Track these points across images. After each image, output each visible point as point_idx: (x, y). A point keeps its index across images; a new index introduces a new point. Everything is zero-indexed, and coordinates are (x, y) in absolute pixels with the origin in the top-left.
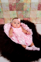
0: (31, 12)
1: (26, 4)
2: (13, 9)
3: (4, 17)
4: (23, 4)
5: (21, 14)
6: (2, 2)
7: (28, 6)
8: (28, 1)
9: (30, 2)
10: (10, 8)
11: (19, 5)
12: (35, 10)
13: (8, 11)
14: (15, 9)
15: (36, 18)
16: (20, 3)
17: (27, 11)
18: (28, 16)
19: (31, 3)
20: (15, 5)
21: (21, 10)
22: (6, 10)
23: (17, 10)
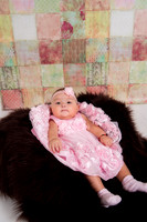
1: (95, 41)
2: (50, 59)
4: (83, 43)
5: (78, 73)
8: (99, 33)
9: (105, 35)
10: (41, 56)
11: (70, 45)
12: (124, 60)
13: (34, 64)
14: (57, 58)
15: (130, 85)
16: (73, 40)
17: (97, 64)
18: (100, 80)
19: (109, 39)
20: (58, 47)
21: (78, 62)
22: (28, 63)
23: (66, 62)
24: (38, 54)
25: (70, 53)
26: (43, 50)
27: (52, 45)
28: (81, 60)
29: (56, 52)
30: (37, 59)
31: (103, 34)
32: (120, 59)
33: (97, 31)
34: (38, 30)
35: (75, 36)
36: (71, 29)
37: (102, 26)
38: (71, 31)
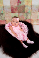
0: (32, 13)
1: (27, 6)
2: (14, 11)
4: (24, 7)
5: (22, 16)
6: (4, 5)
7: (29, 8)
8: (29, 4)
9: (31, 4)
11: (20, 7)
12: (36, 12)
13: (9, 13)
14: (16, 11)
15: (38, 19)
16: (21, 6)
17: (28, 13)
19: (32, 6)
21: (22, 12)
23: (19, 12)
24: (10, 10)
25: (20, 10)
26: (12, 9)
27: (15, 7)
29: (16, 9)
30: (10, 11)
32: (35, 11)
34: (11, 3)
35: (21, 5)
36: (20, 2)
37: (30, 2)
38: (20, 3)
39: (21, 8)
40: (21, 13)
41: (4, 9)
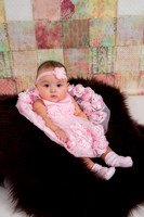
1: (100, 21)
2: (48, 43)
3: (15, 75)
4: (86, 24)
5: (80, 59)
6: (9, 19)
8: (105, 12)
10: (38, 39)
11: (71, 26)
12: (134, 44)
13: (29, 49)
14: (56, 42)
15: (141, 73)
16: (75, 21)
17: (102, 49)
19: (116, 19)
20: (57, 29)
22: (23, 47)
23: (67, 46)
24: (34, 37)
25: (71, 36)
26: (40, 33)
27: (50, 26)
28: (84, 44)
29: (55, 35)
30: (33, 43)
31: (109, 13)
33: (102, 10)
34: (34, 9)
35: (76, 16)
36: (72, 7)
37: (108, 4)
38: (73, 10)
39: (75, 31)
40: (75, 50)
41: (7, 36)
